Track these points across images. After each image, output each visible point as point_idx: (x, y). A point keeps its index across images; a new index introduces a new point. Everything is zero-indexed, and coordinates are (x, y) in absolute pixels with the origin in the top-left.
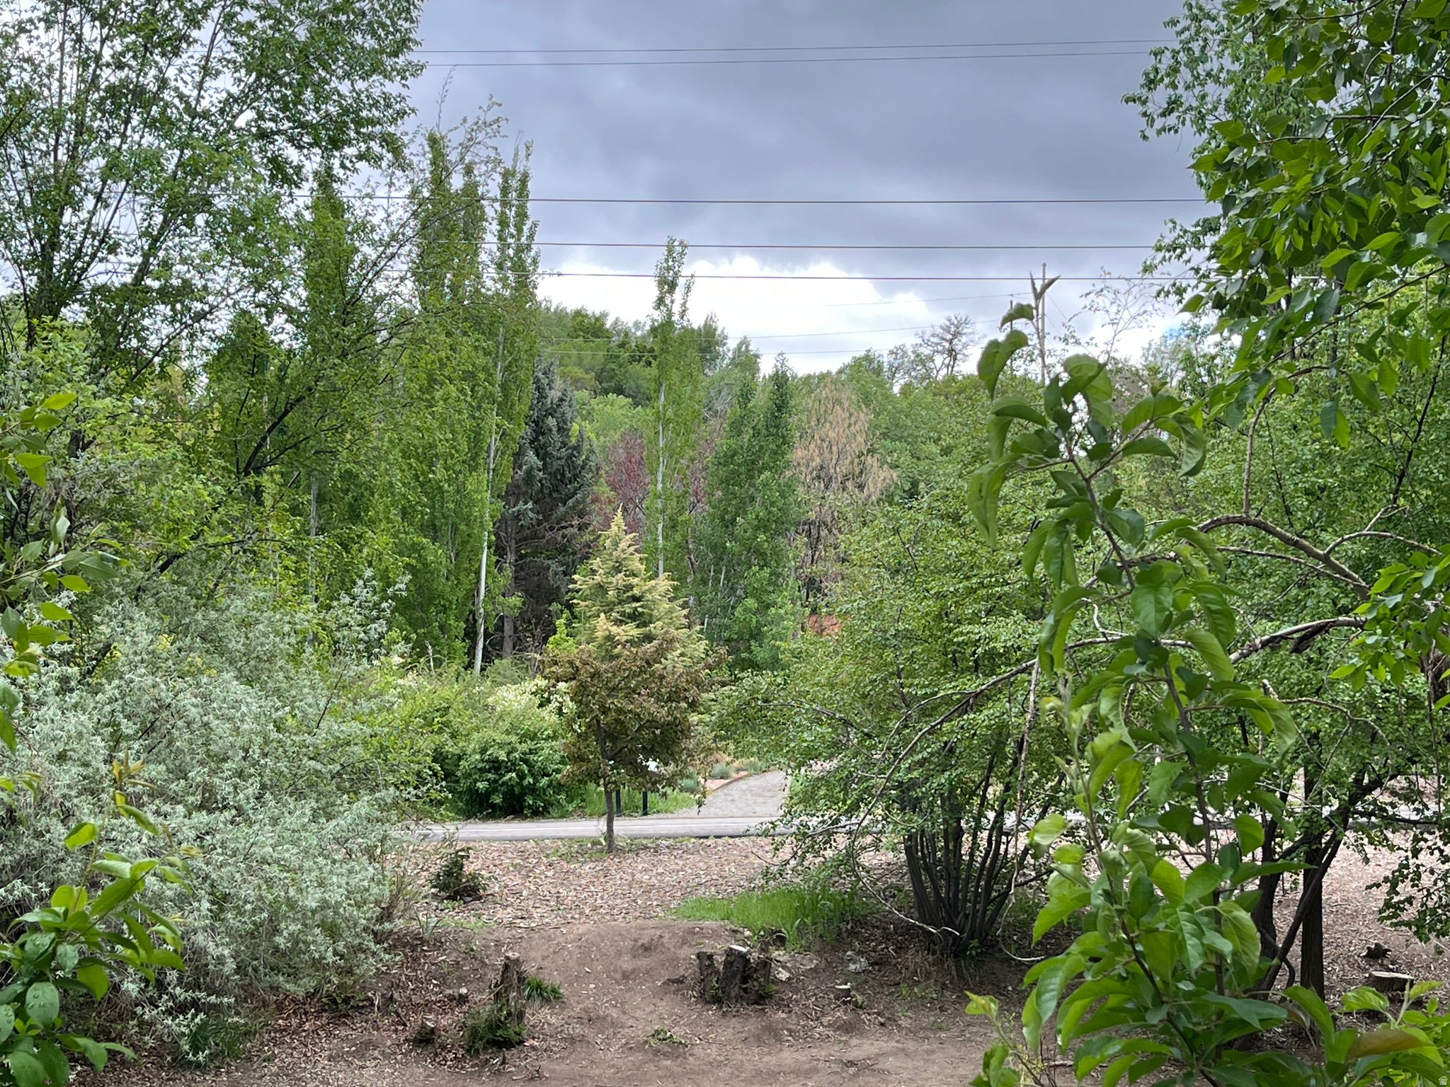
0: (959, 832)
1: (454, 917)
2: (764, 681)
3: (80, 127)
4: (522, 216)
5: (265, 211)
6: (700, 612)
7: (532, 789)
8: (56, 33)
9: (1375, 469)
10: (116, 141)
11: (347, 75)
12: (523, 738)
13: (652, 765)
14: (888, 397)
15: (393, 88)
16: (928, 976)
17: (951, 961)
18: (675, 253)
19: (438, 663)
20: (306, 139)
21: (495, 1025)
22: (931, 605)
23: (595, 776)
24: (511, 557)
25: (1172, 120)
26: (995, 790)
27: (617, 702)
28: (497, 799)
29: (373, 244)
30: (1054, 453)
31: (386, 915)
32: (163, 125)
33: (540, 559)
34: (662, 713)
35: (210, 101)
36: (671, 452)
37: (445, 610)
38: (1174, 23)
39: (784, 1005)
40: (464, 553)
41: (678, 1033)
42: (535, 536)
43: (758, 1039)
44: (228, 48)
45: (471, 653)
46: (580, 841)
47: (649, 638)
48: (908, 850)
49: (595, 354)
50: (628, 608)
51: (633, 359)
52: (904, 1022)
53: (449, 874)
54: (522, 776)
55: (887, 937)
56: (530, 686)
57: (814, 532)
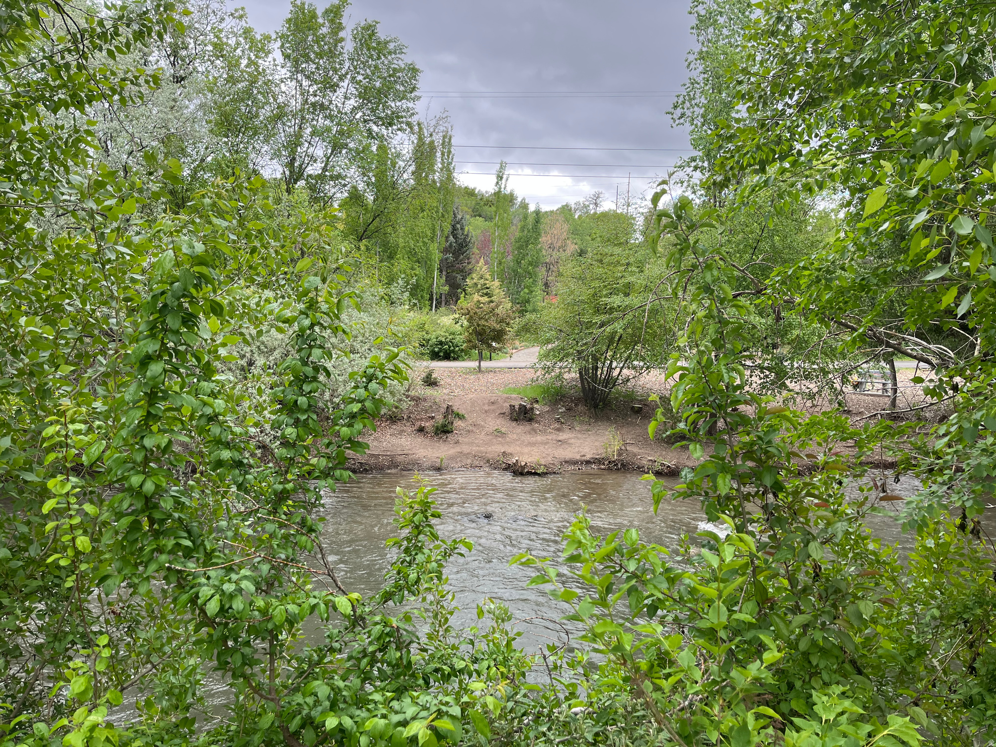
0: (597, 368)
1: (429, 392)
2: (533, 317)
3: (303, 118)
4: (449, 152)
5: (366, 148)
6: (509, 293)
7: (453, 351)
8: (294, 83)
9: (746, 246)
10: (315, 123)
11: (394, 100)
12: (451, 334)
13: (494, 344)
14: (574, 219)
15: (410, 105)
16: (585, 414)
17: (593, 410)
18: (503, 167)
19: (421, 309)
20: (380, 123)
21: (444, 426)
22: (591, 291)
23: (475, 347)
24: (444, 273)
25: (682, 121)
26: (610, 353)
27: (482, 322)
28: (442, 354)
29: (404, 161)
30: (676, 228)
31: (408, 390)
32: (330, 117)
33: (454, 274)
34: (498, 327)
35: (348, 108)
36: (500, 237)
37: (423, 290)
38: (685, 85)
39: (538, 422)
40: (429, 271)
41: (503, 430)
42: (452, 266)
43: (529, 433)
44: (353, 89)
45: (431, 306)
46: (470, 368)
47: (492, 302)
48: (580, 373)
49: (472, 202)
50: (485, 291)
51: (485, 205)
52: (577, 428)
53: (427, 377)
54: (450, 347)
55: (572, 401)
56: (452, 317)
57: (548, 266)
